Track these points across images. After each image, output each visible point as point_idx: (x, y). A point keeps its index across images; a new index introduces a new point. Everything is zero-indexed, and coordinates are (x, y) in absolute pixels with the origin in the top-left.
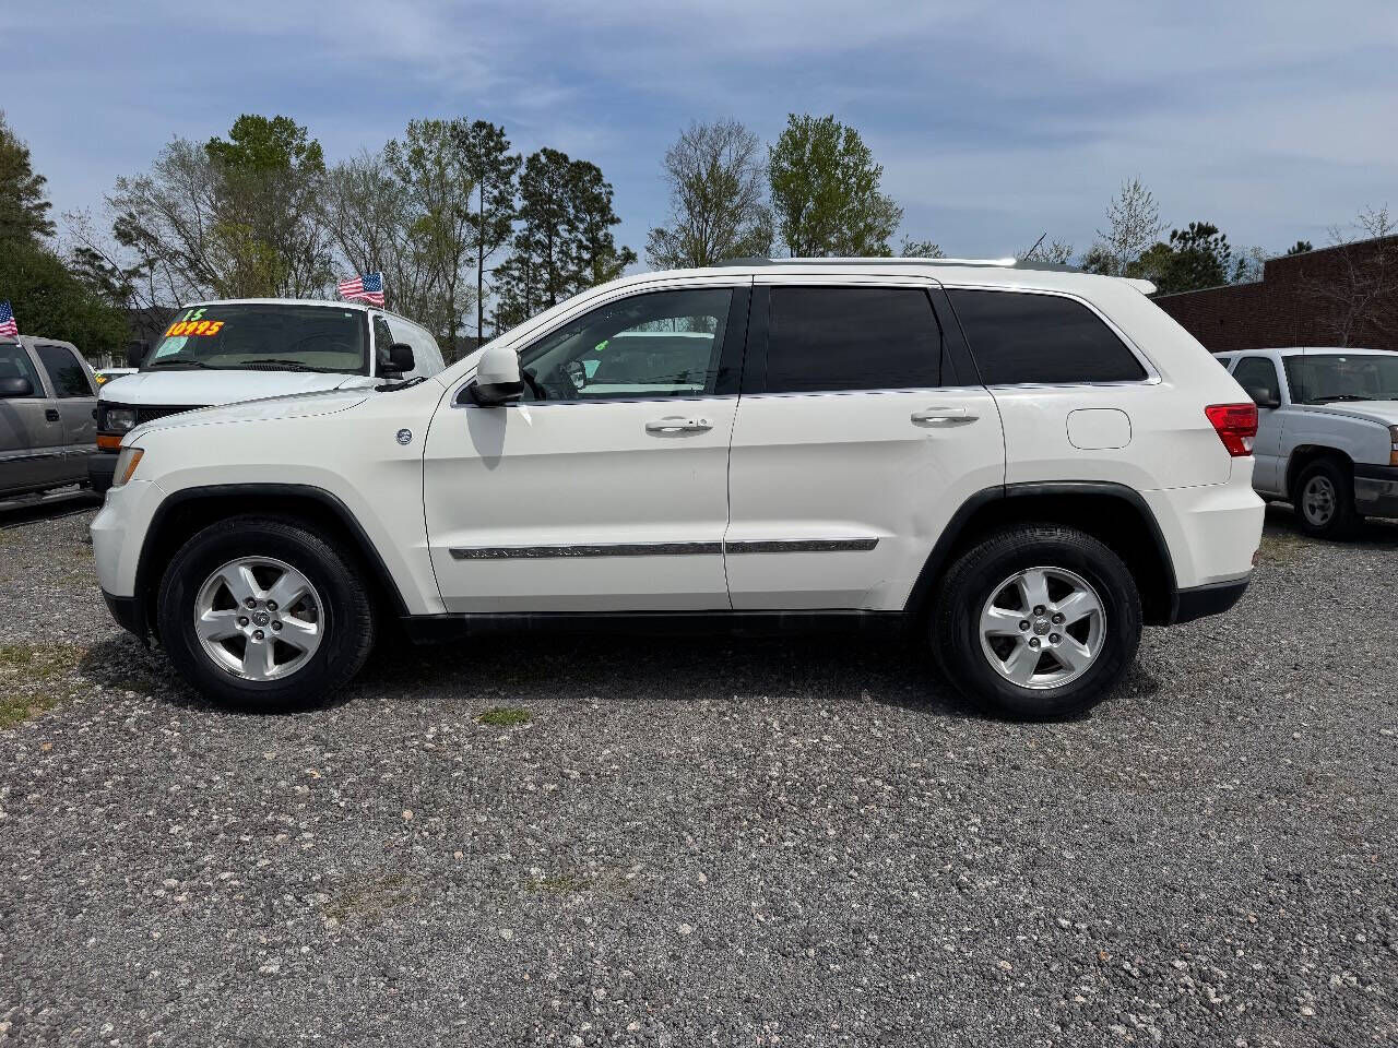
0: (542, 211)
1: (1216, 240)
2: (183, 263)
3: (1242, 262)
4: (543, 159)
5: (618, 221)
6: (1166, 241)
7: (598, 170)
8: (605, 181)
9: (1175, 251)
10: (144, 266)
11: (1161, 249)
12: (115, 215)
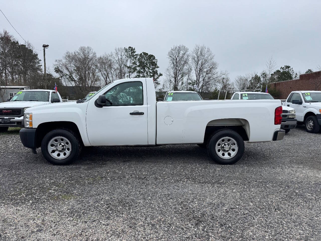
0: (142, 65)
1: (290, 69)
2: (68, 77)
3: (296, 74)
4: (143, 54)
5: (159, 67)
6: (279, 69)
7: (154, 56)
8: (156, 59)
9: (281, 71)
10: (60, 77)
11: (278, 71)
12: (55, 67)
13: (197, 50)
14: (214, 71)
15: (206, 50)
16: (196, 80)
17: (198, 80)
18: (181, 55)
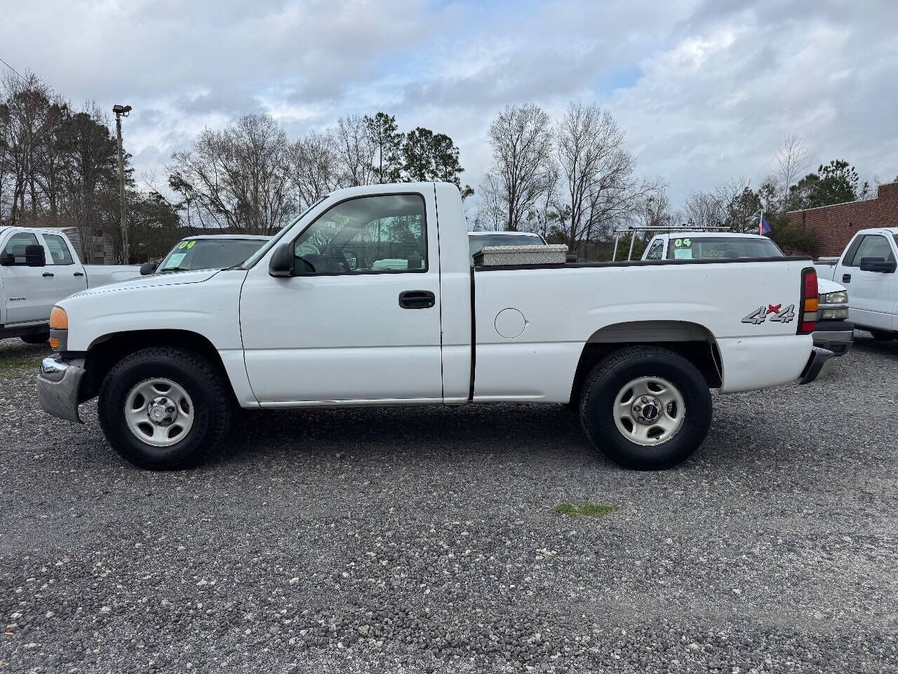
0: (416, 165)
1: (848, 170)
2: (207, 201)
3: (866, 184)
4: (417, 134)
5: (463, 170)
6: (816, 173)
7: (450, 139)
8: (455, 145)
9: (821, 178)
10: (185, 203)
11: (812, 178)
12: (169, 174)
13: (575, 120)
14: (624, 179)
15: (601, 118)
16: (571, 207)
17: (577, 204)
18: (526, 135)
